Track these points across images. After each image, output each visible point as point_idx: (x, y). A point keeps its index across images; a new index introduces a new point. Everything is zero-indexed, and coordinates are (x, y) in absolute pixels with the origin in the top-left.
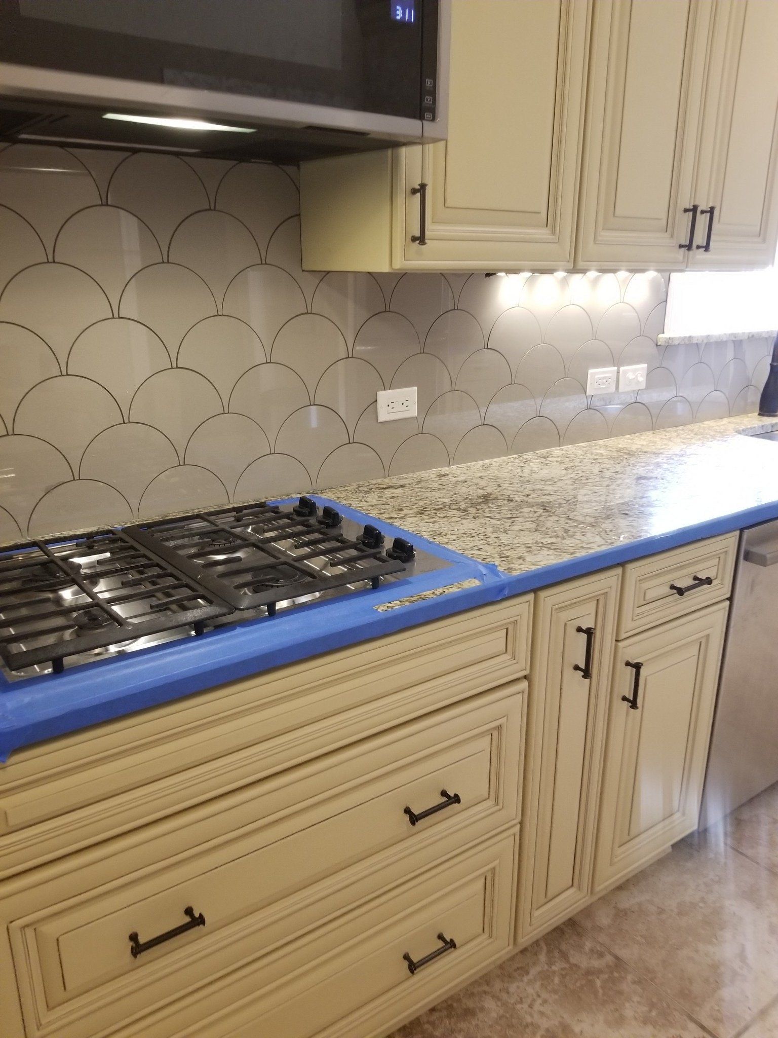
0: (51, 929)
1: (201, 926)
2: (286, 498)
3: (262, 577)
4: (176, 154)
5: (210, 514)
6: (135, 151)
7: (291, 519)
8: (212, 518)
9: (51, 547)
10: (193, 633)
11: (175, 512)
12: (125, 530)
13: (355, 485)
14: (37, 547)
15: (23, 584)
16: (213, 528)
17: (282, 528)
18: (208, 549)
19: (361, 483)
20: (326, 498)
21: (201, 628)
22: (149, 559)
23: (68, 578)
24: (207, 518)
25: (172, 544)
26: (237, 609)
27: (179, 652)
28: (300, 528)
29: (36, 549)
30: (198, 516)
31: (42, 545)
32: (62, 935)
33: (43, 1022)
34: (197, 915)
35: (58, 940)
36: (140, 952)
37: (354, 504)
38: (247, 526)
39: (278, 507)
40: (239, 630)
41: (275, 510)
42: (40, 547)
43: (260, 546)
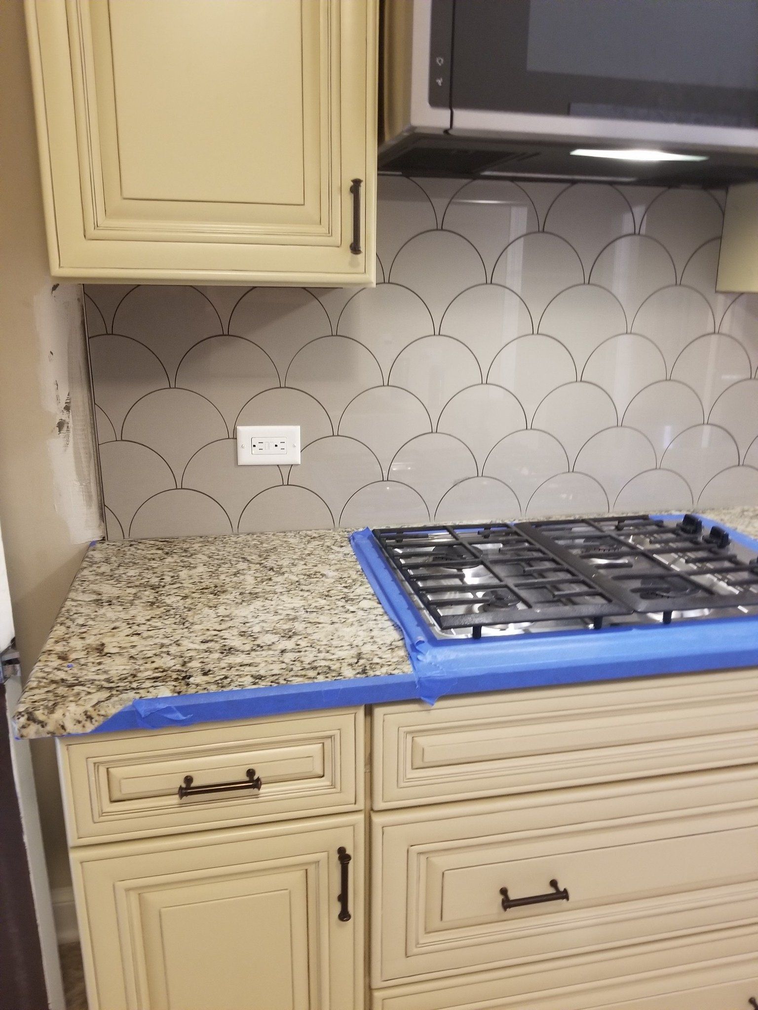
0: (441, 862)
1: (565, 900)
2: (666, 514)
3: (651, 586)
4: (611, 183)
5: (595, 520)
6: (574, 182)
7: (678, 535)
8: (596, 524)
9: (457, 532)
10: (591, 626)
11: (558, 515)
12: (517, 525)
13: (738, 510)
14: (446, 531)
15: (434, 560)
16: (598, 533)
17: (666, 542)
18: (592, 552)
19: (746, 508)
20: (710, 519)
21: (599, 623)
22: (544, 553)
23: (477, 560)
24: (592, 523)
25: (561, 542)
26: (635, 611)
27: (579, 641)
28: (687, 545)
29: (446, 533)
30: (583, 521)
31: (451, 530)
32: (446, 870)
33: (421, 941)
34: (562, 889)
35: (443, 874)
36: (510, 907)
37: (740, 528)
38: (628, 536)
39: (662, 522)
40: (635, 632)
41: (659, 524)
42: (448, 531)
43: (647, 555)
